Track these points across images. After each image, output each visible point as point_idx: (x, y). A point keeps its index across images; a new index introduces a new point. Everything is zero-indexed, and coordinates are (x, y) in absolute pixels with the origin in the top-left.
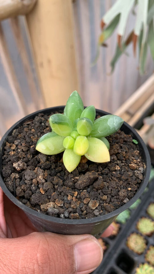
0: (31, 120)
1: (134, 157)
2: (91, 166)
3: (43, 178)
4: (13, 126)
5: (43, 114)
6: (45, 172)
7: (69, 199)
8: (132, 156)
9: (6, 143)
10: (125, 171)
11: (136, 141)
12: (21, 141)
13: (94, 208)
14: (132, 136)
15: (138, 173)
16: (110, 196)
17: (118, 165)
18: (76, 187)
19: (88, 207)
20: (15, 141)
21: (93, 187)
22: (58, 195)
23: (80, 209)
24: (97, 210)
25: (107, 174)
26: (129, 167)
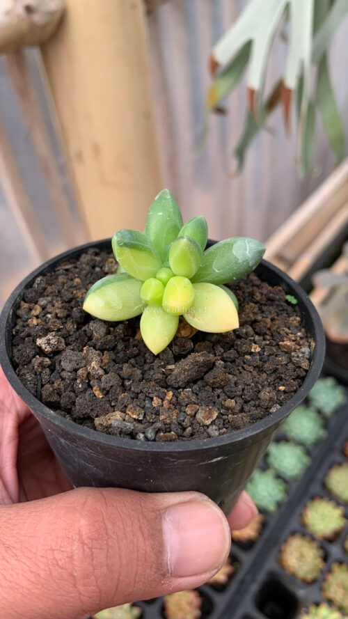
0: (71, 261)
1: (289, 328)
2: (200, 345)
3: (101, 367)
4: (36, 271)
5: (97, 250)
6: (103, 354)
7: (155, 405)
8: (286, 327)
9: (20, 303)
10: (270, 355)
11: (293, 297)
12: (53, 299)
13: (208, 422)
14: (284, 289)
15: (298, 357)
16: (240, 401)
17: (255, 343)
18: (169, 384)
19: (195, 421)
20: (41, 299)
21: (205, 384)
22: (133, 398)
23: (179, 424)
24: (214, 427)
25: (233, 361)
26: (280, 348)
